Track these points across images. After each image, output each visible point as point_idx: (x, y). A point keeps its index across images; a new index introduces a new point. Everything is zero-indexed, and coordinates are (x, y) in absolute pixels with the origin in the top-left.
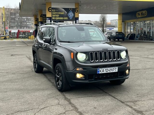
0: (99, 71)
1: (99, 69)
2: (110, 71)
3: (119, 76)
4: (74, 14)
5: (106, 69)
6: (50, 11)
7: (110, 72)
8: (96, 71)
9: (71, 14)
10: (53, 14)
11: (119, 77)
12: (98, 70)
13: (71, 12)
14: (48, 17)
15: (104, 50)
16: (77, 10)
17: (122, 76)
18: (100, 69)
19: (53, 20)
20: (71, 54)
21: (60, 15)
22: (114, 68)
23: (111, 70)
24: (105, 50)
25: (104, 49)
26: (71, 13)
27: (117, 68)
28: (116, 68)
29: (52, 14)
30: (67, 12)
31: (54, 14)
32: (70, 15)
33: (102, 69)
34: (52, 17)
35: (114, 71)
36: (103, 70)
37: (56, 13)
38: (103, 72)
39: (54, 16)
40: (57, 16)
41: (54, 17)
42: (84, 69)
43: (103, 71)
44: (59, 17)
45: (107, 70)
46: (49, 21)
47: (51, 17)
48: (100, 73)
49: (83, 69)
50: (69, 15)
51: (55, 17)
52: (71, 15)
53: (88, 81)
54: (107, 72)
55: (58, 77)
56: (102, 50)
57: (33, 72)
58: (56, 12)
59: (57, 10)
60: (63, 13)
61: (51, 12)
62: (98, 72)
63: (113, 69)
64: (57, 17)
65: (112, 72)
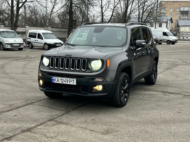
5: (61, 79)
7: (66, 83)
22: (71, 79)
24: (68, 56)
27: (75, 80)
28: (73, 80)
35: (71, 83)
36: (58, 79)
38: (58, 82)
54: (63, 82)
56: (65, 56)
62: (52, 81)
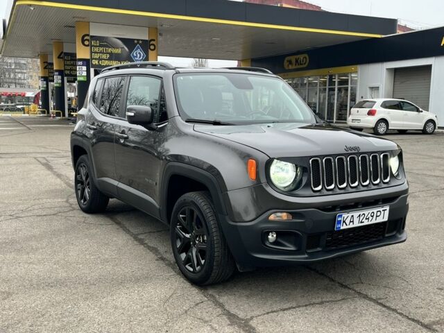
0: (339, 222)
1: (341, 216)
2: (371, 218)
3: (387, 233)
4: (147, 53)
5: (359, 216)
6: (86, 43)
7: (370, 223)
8: (334, 221)
9: (139, 53)
10: (95, 53)
11: (387, 235)
12: (339, 219)
13: (138, 48)
14: (80, 60)
15: (350, 152)
16: (153, 45)
17: (394, 233)
18: (345, 215)
19: (93, 66)
20: (246, 164)
21: (111, 54)
22: (381, 209)
23: (373, 216)
24: (353, 151)
25: (351, 149)
26: (139, 51)
27: (388, 208)
28: (384, 210)
29: (91, 53)
30: (128, 48)
31: (97, 53)
32: (137, 57)
33: (350, 215)
34: (92, 59)
35: (380, 220)
36: (353, 216)
37: (101, 49)
38: (351, 226)
39: (97, 56)
40: (104, 56)
41: (96, 59)
42: (294, 215)
43: (350, 222)
44: (110, 59)
45: (361, 218)
46: (84, 68)
47: (89, 60)
48: (342, 228)
49: (290, 217)
50: (134, 57)
51: (100, 59)
52: (139, 55)
53: (306, 256)
54: (361, 222)
55: (188, 236)
56: (346, 152)
57: (74, 209)
58: (100, 46)
59: (103, 42)
60: (118, 51)
61: (89, 48)
62: (337, 226)
63: (379, 214)
64: (104, 60)
65: (374, 221)
